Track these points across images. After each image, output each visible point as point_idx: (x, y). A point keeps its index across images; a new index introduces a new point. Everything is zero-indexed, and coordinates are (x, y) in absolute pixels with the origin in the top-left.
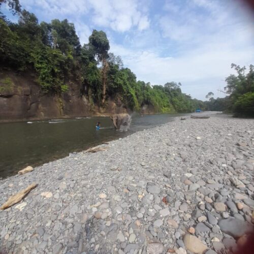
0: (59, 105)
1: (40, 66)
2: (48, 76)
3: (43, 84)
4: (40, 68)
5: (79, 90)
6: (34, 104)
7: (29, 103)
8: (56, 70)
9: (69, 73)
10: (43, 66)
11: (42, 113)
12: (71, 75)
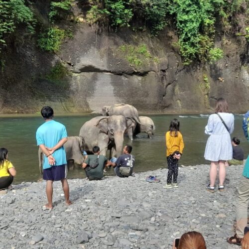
0: (203, 86)
1: (185, 17)
2: (194, 35)
3: (185, 49)
4: (185, 22)
5: (238, 55)
6: (170, 86)
7: (165, 84)
8: (207, 21)
9: (226, 23)
10: (191, 17)
11: (178, 101)
12: (228, 26)
